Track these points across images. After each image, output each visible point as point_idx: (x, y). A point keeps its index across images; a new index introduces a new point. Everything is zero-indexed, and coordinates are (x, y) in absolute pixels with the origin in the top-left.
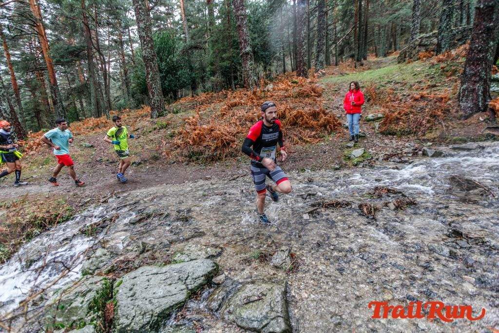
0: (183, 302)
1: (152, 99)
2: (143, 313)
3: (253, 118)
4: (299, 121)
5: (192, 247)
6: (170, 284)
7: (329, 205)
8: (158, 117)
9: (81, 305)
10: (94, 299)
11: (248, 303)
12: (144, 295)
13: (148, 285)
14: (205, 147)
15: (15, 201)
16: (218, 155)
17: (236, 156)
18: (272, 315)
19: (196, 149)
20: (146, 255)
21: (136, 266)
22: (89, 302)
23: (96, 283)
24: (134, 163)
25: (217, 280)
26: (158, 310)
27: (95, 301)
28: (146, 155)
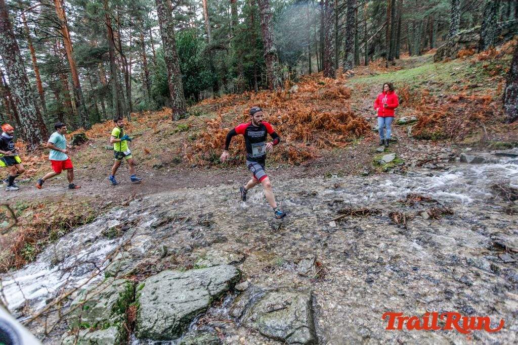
0: (205, 308)
1: (174, 101)
2: (165, 317)
3: (278, 121)
4: (325, 124)
5: (215, 253)
6: (192, 290)
7: (357, 212)
8: (180, 119)
9: (105, 307)
10: (118, 301)
11: (272, 311)
12: (166, 299)
13: (170, 290)
15: (40, 202)
16: (241, 159)
18: (297, 324)
20: (168, 259)
21: (158, 270)
22: (112, 304)
23: (119, 285)
24: (156, 166)
25: (240, 286)
26: (180, 315)
27: (119, 303)
28: (167, 158)
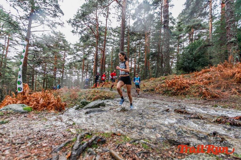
8: (165, 76)
14: (173, 88)
16: (177, 93)
17: (186, 95)
19: (169, 89)
